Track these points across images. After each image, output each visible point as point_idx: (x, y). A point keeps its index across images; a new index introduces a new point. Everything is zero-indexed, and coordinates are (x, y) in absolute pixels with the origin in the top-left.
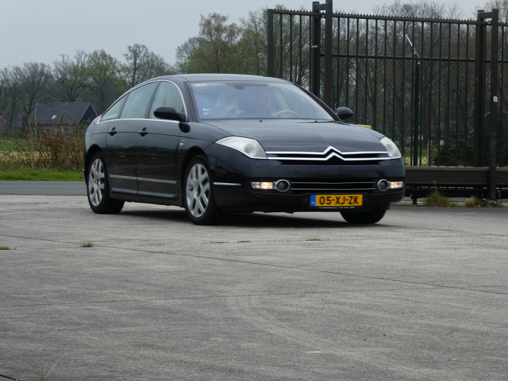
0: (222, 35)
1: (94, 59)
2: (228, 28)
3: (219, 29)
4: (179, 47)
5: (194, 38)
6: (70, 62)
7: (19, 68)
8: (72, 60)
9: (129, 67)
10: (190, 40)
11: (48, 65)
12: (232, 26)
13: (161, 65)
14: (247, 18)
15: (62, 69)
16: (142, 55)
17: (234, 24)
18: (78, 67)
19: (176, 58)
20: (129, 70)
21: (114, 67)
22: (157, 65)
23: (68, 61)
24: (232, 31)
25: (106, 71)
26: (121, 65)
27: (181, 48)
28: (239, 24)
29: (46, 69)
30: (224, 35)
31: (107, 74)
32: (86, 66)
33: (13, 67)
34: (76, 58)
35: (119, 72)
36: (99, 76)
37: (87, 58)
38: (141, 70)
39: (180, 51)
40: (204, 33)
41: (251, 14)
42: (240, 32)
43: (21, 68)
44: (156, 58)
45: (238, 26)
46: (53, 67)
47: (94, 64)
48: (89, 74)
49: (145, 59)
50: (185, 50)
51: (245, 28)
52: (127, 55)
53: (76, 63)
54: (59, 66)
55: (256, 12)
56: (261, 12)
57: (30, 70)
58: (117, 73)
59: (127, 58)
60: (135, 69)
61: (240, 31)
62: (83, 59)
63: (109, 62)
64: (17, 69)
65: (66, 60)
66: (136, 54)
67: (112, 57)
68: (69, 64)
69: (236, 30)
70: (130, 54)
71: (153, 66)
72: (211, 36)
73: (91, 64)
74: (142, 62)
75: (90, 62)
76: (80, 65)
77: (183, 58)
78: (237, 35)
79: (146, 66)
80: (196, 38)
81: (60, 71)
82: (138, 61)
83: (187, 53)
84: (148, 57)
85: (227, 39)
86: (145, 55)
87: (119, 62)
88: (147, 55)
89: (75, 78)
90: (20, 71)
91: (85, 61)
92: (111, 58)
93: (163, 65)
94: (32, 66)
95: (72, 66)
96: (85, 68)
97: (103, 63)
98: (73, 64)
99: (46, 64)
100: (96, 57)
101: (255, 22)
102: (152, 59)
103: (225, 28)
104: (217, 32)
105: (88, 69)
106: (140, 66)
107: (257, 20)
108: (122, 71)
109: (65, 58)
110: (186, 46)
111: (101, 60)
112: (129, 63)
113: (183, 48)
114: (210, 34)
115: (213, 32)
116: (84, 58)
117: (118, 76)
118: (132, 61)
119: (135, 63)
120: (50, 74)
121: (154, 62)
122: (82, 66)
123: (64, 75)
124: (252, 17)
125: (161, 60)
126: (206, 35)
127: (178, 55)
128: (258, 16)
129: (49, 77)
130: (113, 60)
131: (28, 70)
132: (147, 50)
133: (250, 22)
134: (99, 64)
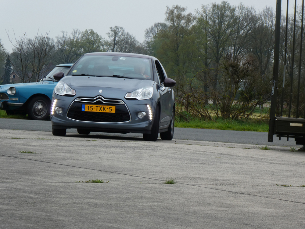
0: (182, 21)
1: (85, 36)
2: (186, 17)
3: (179, 17)
4: (147, 30)
5: (158, 23)
6: (68, 37)
7: (31, 40)
8: (70, 36)
9: (110, 42)
10: (155, 25)
11: (52, 39)
12: (189, 15)
13: (133, 42)
14: (200, 10)
15: (62, 42)
16: (120, 34)
17: (191, 14)
18: (74, 41)
19: (145, 37)
20: (110, 45)
21: (100, 42)
22: (130, 42)
23: (67, 36)
24: (189, 19)
25: (93, 44)
26: (104, 41)
27: (148, 30)
28: (194, 14)
29: (50, 41)
30: (183, 21)
31: (94, 47)
32: (79, 40)
33: (27, 39)
34: (73, 34)
35: (103, 45)
36: (89, 48)
37: (80, 35)
38: (119, 45)
39: (148, 33)
40: (168, 19)
41: (203, 7)
42: (194, 20)
43: (33, 39)
44: (130, 37)
45: (193, 16)
46: (56, 40)
47: (85, 39)
48: (81, 46)
49: (122, 37)
50: (152, 32)
51: (198, 17)
52: (109, 33)
53: (72, 38)
54: (60, 39)
55: (207, 6)
56: (211, 6)
57: (39, 41)
58: (101, 46)
59: (109, 36)
60: (115, 44)
61: (195, 18)
62: (77, 35)
63: (96, 39)
64: (30, 40)
65: (65, 36)
66: (116, 33)
67: (98, 34)
68: (67, 39)
69: (192, 18)
70: (111, 33)
71: (127, 42)
72: (173, 22)
73: (83, 39)
74: (120, 39)
75: (82, 38)
76: (75, 39)
77: (150, 38)
78: (192, 22)
79: (123, 42)
80: (159, 24)
81: (61, 43)
82: (117, 39)
83: (153, 34)
84: (124, 36)
85: (185, 24)
86: (122, 34)
87: (103, 39)
88: (123, 34)
89: (71, 49)
90: (32, 42)
91: (79, 37)
92: (97, 36)
93: (135, 42)
94: (41, 38)
95: (69, 40)
96: (79, 42)
97: (92, 39)
98: (70, 39)
99: (51, 38)
100: (87, 34)
101: (205, 13)
102: (127, 37)
103: (184, 17)
104: (178, 19)
105: (80, 42)
106: (118, 42)
107: (207, 11)
108: (104, 45)
109: (64, 34)
110: (152, 29)
111: (90, 37)
112: (110, 40)
113: (150, 30)
114: (172, 20)
115: (175, 19)
116: (79, 35)
117: (102, 49)
118: (112, 38)
119: (115, 40)
120: (54, 45)
121: (128, 39)
122: (76, 40)
123: (63, 46)
124: (204, 9)
125: (134, 38)
126: (170, 21)
127: (146, 35)
128: (208, 9)
129: (52, 47)
130: (99, 37)
131: (38, 42)
132: (123, 31)
133: (202, 13)
134: (88, 39)
